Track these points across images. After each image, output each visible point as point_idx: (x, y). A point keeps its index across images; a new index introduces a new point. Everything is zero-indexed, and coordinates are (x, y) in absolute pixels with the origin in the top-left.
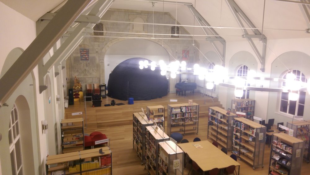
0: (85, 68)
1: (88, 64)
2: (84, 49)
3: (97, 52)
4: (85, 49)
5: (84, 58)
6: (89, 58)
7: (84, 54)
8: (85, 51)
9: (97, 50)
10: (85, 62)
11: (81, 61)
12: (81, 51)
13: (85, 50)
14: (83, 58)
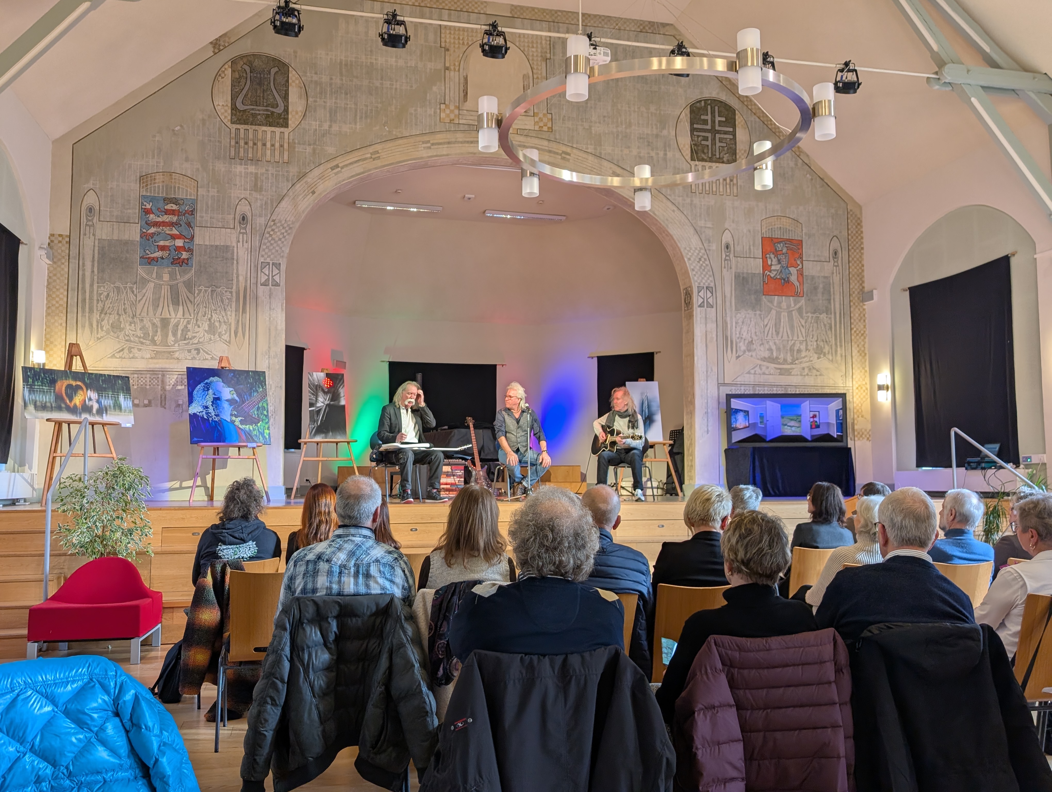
0: (166, 315)
1: (183, 290)
2: (168, 200)
3: (243, 219)
4: (175, 201)
5: (165, 254)
6: (190, 250)
7: (167, 230)
8: (172, 212)
9: (244, 208)
10: (166, 277)
11: (141, 271)
12: (147, 212)
13: (174, 207)
14: (158, 254)
